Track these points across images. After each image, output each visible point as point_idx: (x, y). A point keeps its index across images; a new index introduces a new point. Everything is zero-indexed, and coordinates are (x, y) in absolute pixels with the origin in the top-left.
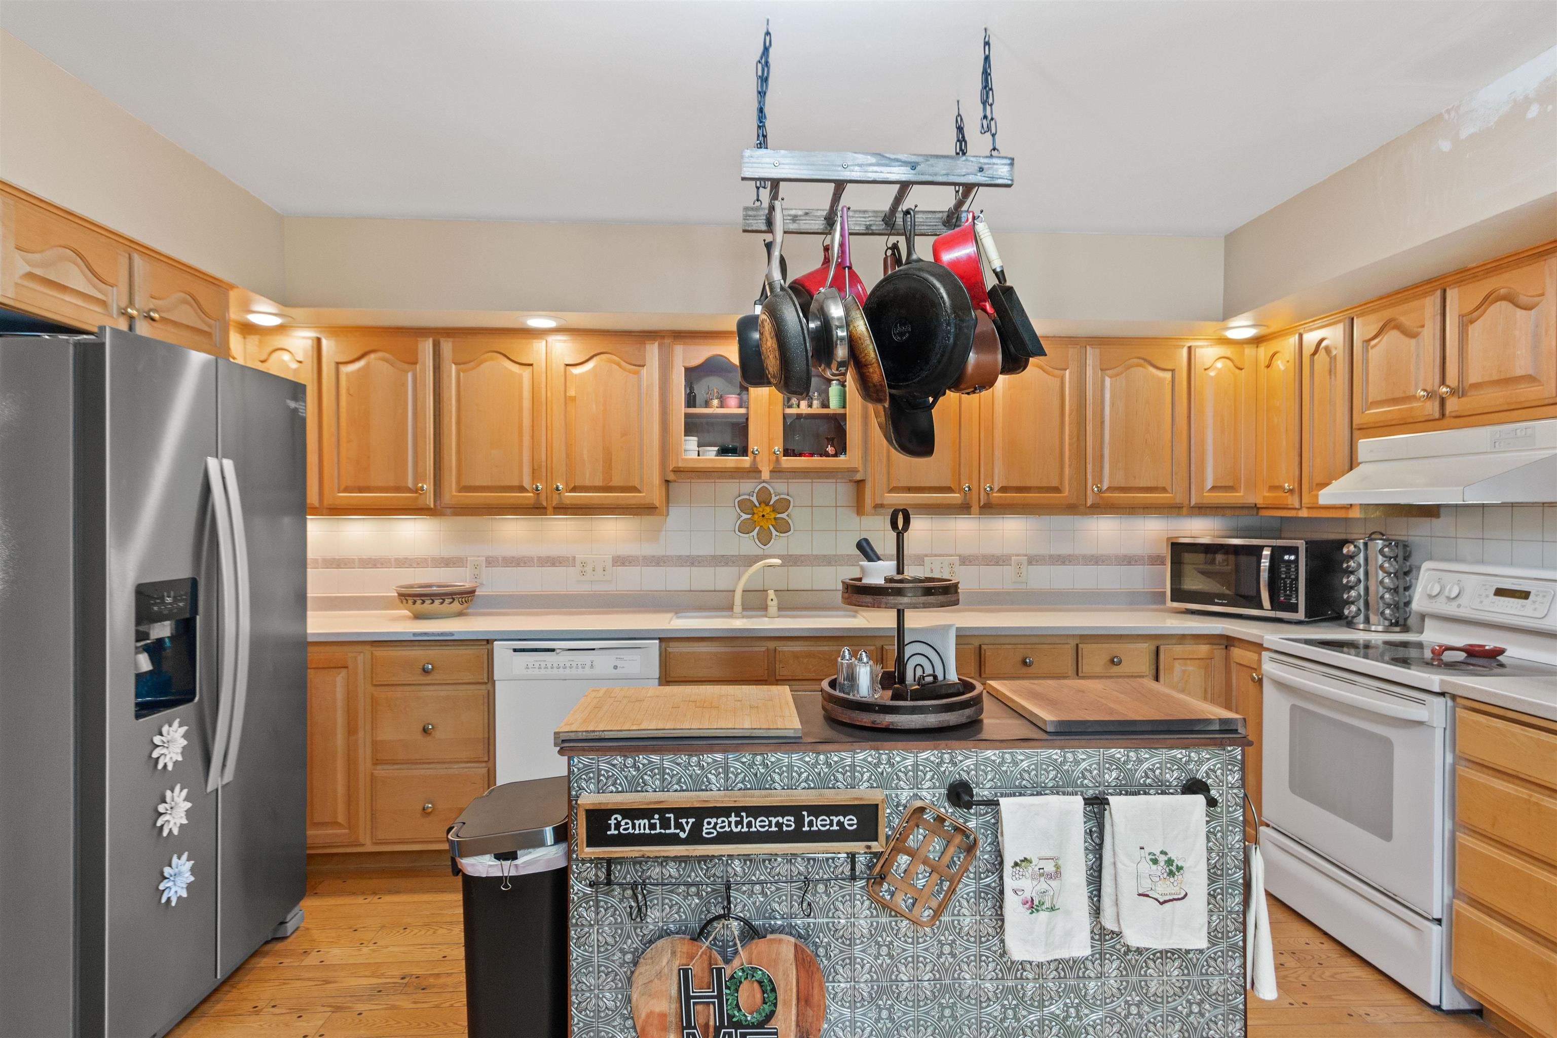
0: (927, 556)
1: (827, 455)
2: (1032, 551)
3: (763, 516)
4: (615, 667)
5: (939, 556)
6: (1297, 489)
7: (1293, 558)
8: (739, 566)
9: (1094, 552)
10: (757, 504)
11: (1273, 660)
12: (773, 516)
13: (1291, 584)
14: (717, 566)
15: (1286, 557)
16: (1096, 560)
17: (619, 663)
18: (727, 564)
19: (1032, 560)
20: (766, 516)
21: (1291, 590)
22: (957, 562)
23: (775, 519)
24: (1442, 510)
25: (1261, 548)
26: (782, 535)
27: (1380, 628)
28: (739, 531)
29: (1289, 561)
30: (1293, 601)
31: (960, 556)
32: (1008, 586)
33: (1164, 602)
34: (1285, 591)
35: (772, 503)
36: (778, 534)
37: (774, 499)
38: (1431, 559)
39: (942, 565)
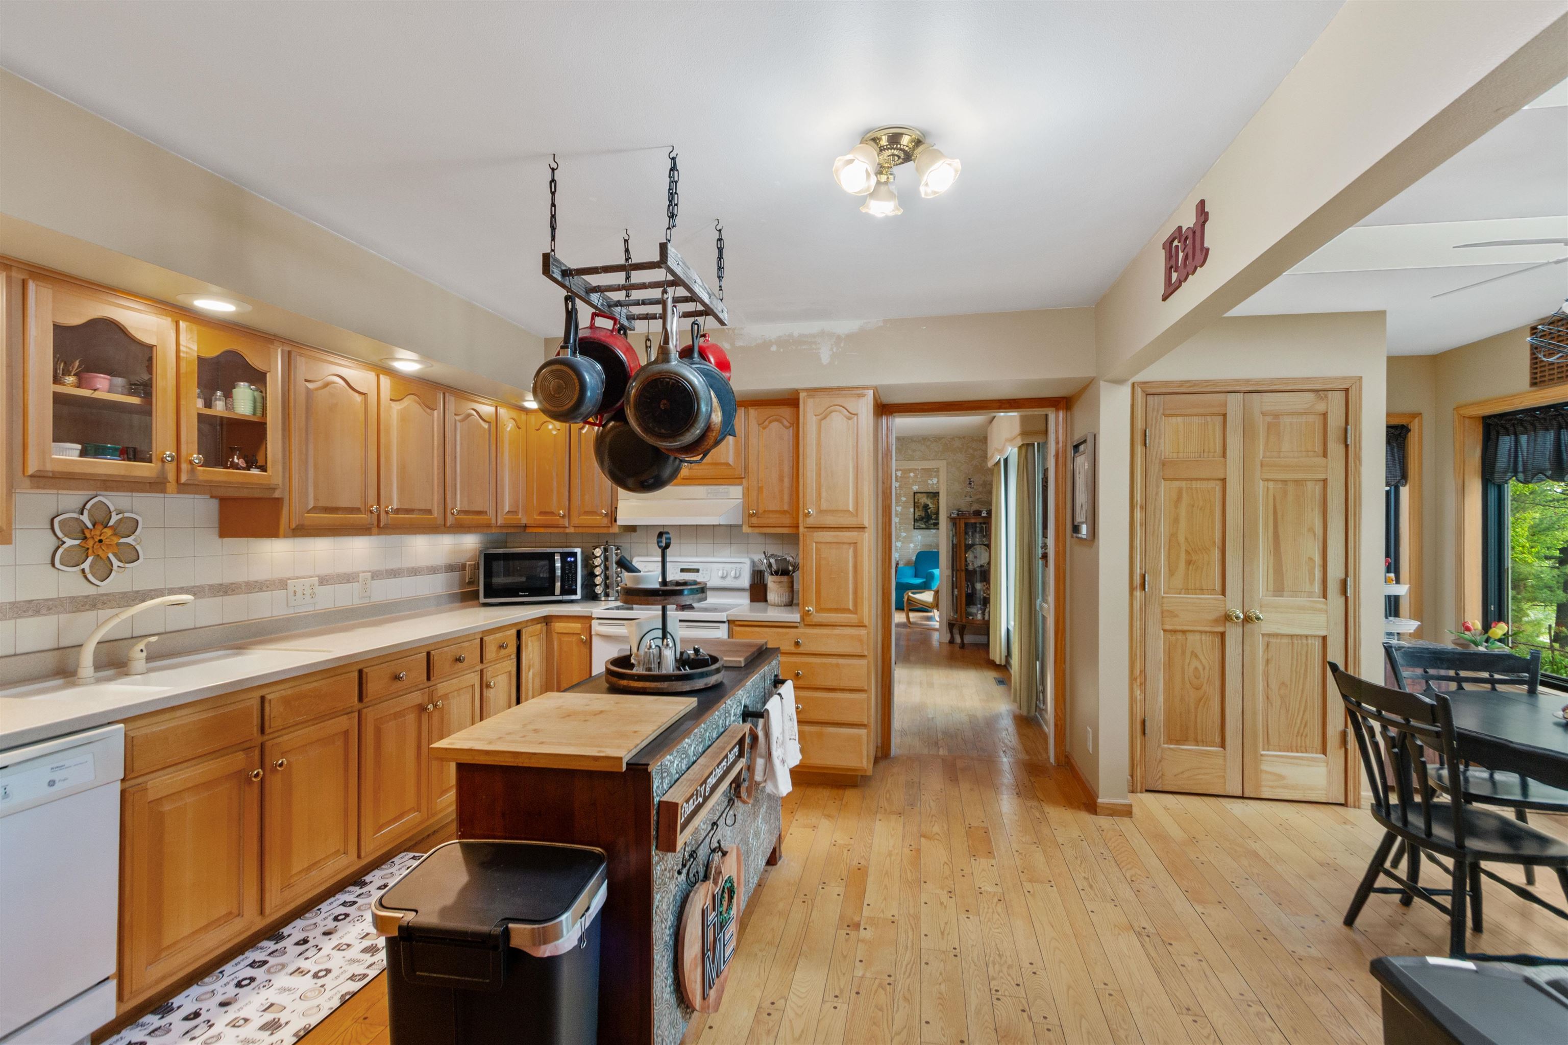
0: (289, 579)
1: (235, 466)
2: (375, 568)
3: (101, 541)
4: (52, 783)
5: (301, 578)
6: (567, 514)
7: (572, 559)
8: (58, 613)
9: (413, 565)
10: (90, 525)
11: (600, 624)
12: (115, 540)
13: (572, 576)
14: (20, 617)
15: (569, 559)
16: (414, 572)
17: (56, 776)
18: (37, 612)
19: (376, 575)
20: (107, 542)
21: (572, 581)
22: (317, 583)
23: (118, 544)
24: (638, 528)
25: (553, 554)
26: (127, 565)
27: (613, 598)
28: (62, 564)
29: (571, 561)
30: (574, 587)
31: (318, 576)
32: (357, 602)
33: (477, 598)
34: (569, 581)
35: (111, 524)
36: (121, 564)
37: (115, 518)
38: (639, 556)
39: (303, 588)
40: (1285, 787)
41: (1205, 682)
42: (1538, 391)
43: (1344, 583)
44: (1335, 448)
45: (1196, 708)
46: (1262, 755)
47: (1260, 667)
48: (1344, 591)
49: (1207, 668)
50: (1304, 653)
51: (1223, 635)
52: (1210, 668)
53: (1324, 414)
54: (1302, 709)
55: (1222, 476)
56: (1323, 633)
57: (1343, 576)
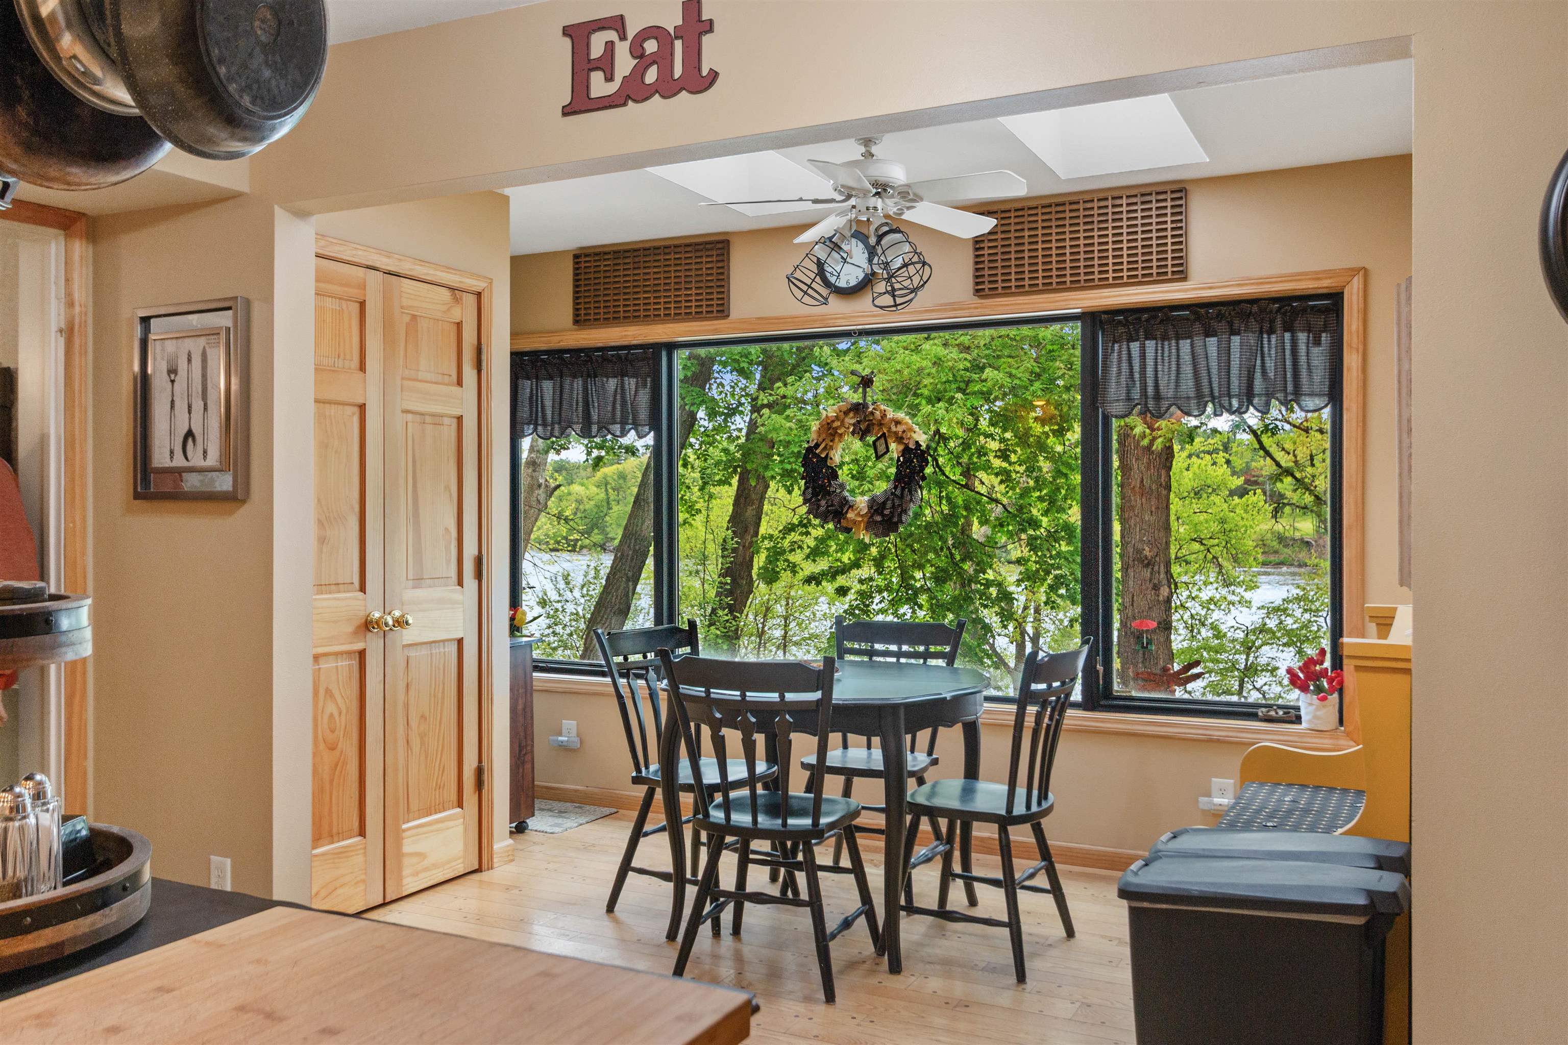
40: (435, 866)
41: (342, 733)
42: (577, 330)
43: (479, 562)
44: (469, 374)
45: (332, 781)
46: (404, 831)
47: (401, 697)
48: (479, 575)
49: (344, 711)
50: (441, 667)
51: (362, 654)
52: (347, 712)
53: (458, 324)
54: (440, 749)
55: (361, 401)
56: (459, 636)
57: (476, 552)
